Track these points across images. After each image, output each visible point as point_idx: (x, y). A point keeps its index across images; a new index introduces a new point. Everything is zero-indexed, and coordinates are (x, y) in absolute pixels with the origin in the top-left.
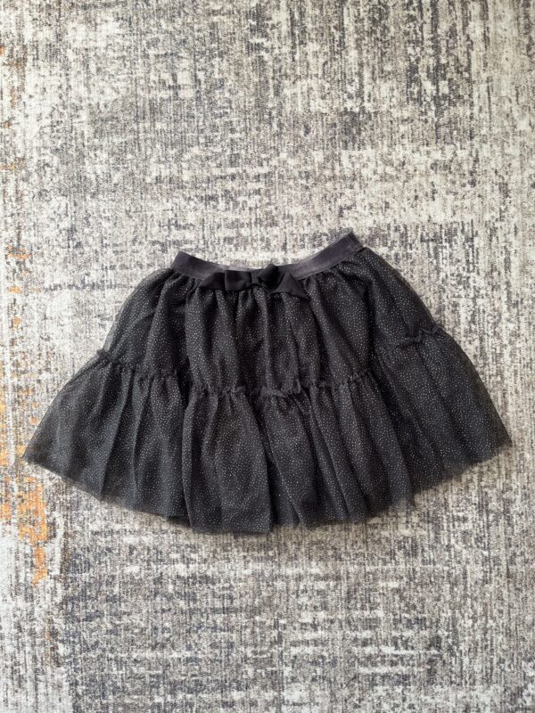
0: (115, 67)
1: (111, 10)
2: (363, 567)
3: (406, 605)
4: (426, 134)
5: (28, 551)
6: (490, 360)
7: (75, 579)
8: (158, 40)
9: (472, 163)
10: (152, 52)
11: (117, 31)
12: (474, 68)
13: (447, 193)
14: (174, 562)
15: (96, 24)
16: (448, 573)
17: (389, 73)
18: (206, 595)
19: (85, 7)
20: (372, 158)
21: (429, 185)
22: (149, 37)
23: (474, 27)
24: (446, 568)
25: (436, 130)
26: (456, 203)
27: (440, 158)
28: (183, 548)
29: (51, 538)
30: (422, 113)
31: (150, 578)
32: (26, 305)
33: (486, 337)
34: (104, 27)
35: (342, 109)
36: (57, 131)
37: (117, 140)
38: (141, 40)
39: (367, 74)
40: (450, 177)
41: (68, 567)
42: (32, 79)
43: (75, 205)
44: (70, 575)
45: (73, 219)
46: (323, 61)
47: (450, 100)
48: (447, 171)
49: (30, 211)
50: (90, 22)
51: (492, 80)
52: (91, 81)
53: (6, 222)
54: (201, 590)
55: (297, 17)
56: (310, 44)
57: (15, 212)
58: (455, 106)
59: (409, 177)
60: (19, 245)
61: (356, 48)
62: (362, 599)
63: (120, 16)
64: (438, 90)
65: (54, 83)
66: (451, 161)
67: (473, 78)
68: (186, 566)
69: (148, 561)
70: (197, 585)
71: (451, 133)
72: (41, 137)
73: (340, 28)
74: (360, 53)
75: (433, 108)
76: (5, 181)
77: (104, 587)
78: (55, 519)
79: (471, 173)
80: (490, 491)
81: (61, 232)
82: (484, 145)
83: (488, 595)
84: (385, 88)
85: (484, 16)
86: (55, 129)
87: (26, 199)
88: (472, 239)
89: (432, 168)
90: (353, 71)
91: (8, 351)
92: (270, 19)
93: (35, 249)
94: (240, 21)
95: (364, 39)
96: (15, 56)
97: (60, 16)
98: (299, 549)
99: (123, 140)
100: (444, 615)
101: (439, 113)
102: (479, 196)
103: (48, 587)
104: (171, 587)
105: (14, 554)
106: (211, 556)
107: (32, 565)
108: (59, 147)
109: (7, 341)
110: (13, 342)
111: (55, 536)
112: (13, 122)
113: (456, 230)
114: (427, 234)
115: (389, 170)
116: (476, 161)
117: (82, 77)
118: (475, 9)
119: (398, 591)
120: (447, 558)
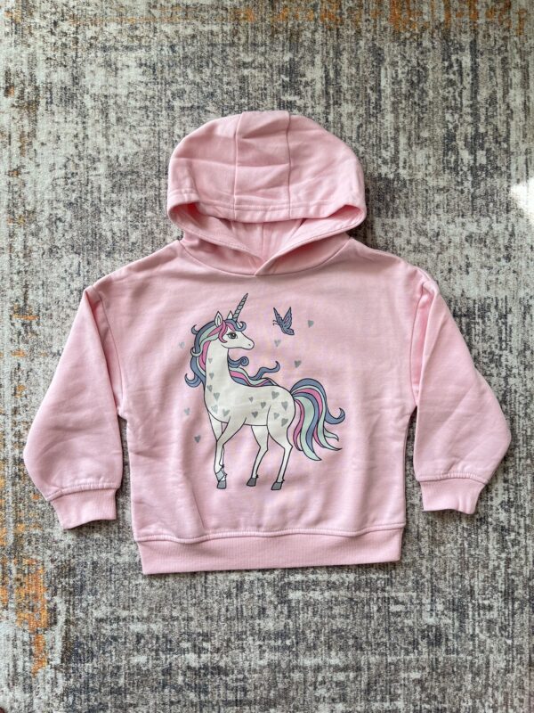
0: (136, 117)
1: (134, 55)
2: (384, 658)
3: (427, 697)
4: (462, 205)
5: (26, 639)
6: (521, 442)
7: (77, 669)
8: (184, 91)
9: (507, 237)
10: (177, 104)
11: (140, 78)
12: (513, 140)
13: (482, 268)
14: (184, 651)
15: (117, 69)
16: (471, 663)
17: (426, 140)
18: (218, 687)
19: (105, 49)
20: (407, 228)
21: (464, 258)
22: (174, 87)
23: (515, 95)
24: (469, 658)
25: (472, 201)
26: (490, 278)
27: (475, 231)
28: (194, 636)
29: (51, 625)
30: (458, 183)
31: (159, 669)
32: (31, 370)
33: (517, 417)
34: (125, 72)
35: (376, 174)
36: (72, 183)
37: (136, 196)
38: (165, 90)
39: (403, 140)
40: (485, 251)
41: (70, 657)
42: (44, 125)
43: (89, 263)
44: (72, 665)
45: (86, 279)
46: (358, 123)
47: (487, 171)
48: (482, 245)
49: (39, 269)
50: (110, 66)
51: (530, 153)
52: (111, 131)
53: (12, 280)
54: (214, 682)
55: (332, 75)
56: (344, 104)
57: (22, 269)
58: (492, 177)
59: (443, 249)
60: (25, 305)
61: (392, 112)
62: (381, 691)
63: (143, 62)
64: (475, 160)
65: (70, 131)
66: (487, 234)
67: (512, 149)
68: (197, 656)
69: (157, 651)
70: (209, 677)
71: (487, 205)
72: (54, 189)
73: (377, 89)
74: (397, 117)
75: (470, 178)
76: (12, 235)
77: (109, 679)
78: (55, 605)
79: (507, 248)
80: (516, 579)
81: (72, 293)
82: (520, 219)
83: (509, 684)
84: (420, 155)
85: (525, 83)
86: (69, 181)
87: (34, 255)
88: (505, 316)
89: (467, 241)
90: (389, 136)
91: (10, 421)
92: (304, 76)
93: (43, 311)
94: (272, 75)
95: (401, 103)
96: (26, 97)
97: (77, 57)
98: (318, 638)
99: (143, 196)
100: (465, 704)
101: (475, 184)
102: (514, 272)
103: (49, 676)
104: (180, 679)
105: (11, 642)
106: (225, 645)
107: (31, 654)
108: (73, 201)
109: (8, 408)
110: (15, 411)
111: (55, 623)
112: (23, 171)
113: (489, 305)
114: (460, 309)
115: (423, 240)
116: (512, 235)
117: (99, 127)
118: (516, 76)
119: (419, 682)
120: (471, 648)
